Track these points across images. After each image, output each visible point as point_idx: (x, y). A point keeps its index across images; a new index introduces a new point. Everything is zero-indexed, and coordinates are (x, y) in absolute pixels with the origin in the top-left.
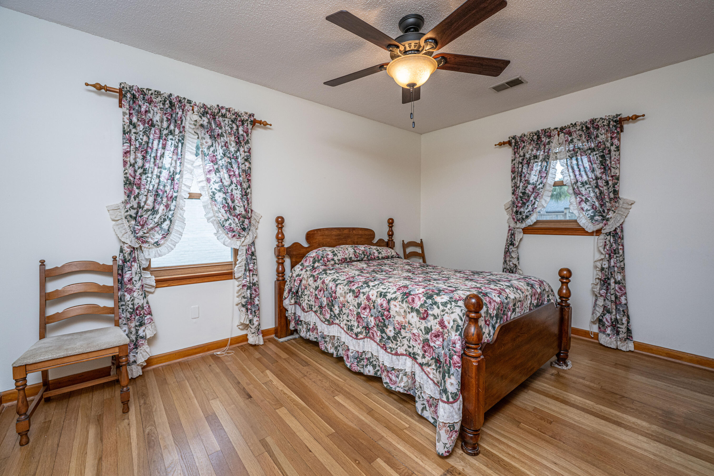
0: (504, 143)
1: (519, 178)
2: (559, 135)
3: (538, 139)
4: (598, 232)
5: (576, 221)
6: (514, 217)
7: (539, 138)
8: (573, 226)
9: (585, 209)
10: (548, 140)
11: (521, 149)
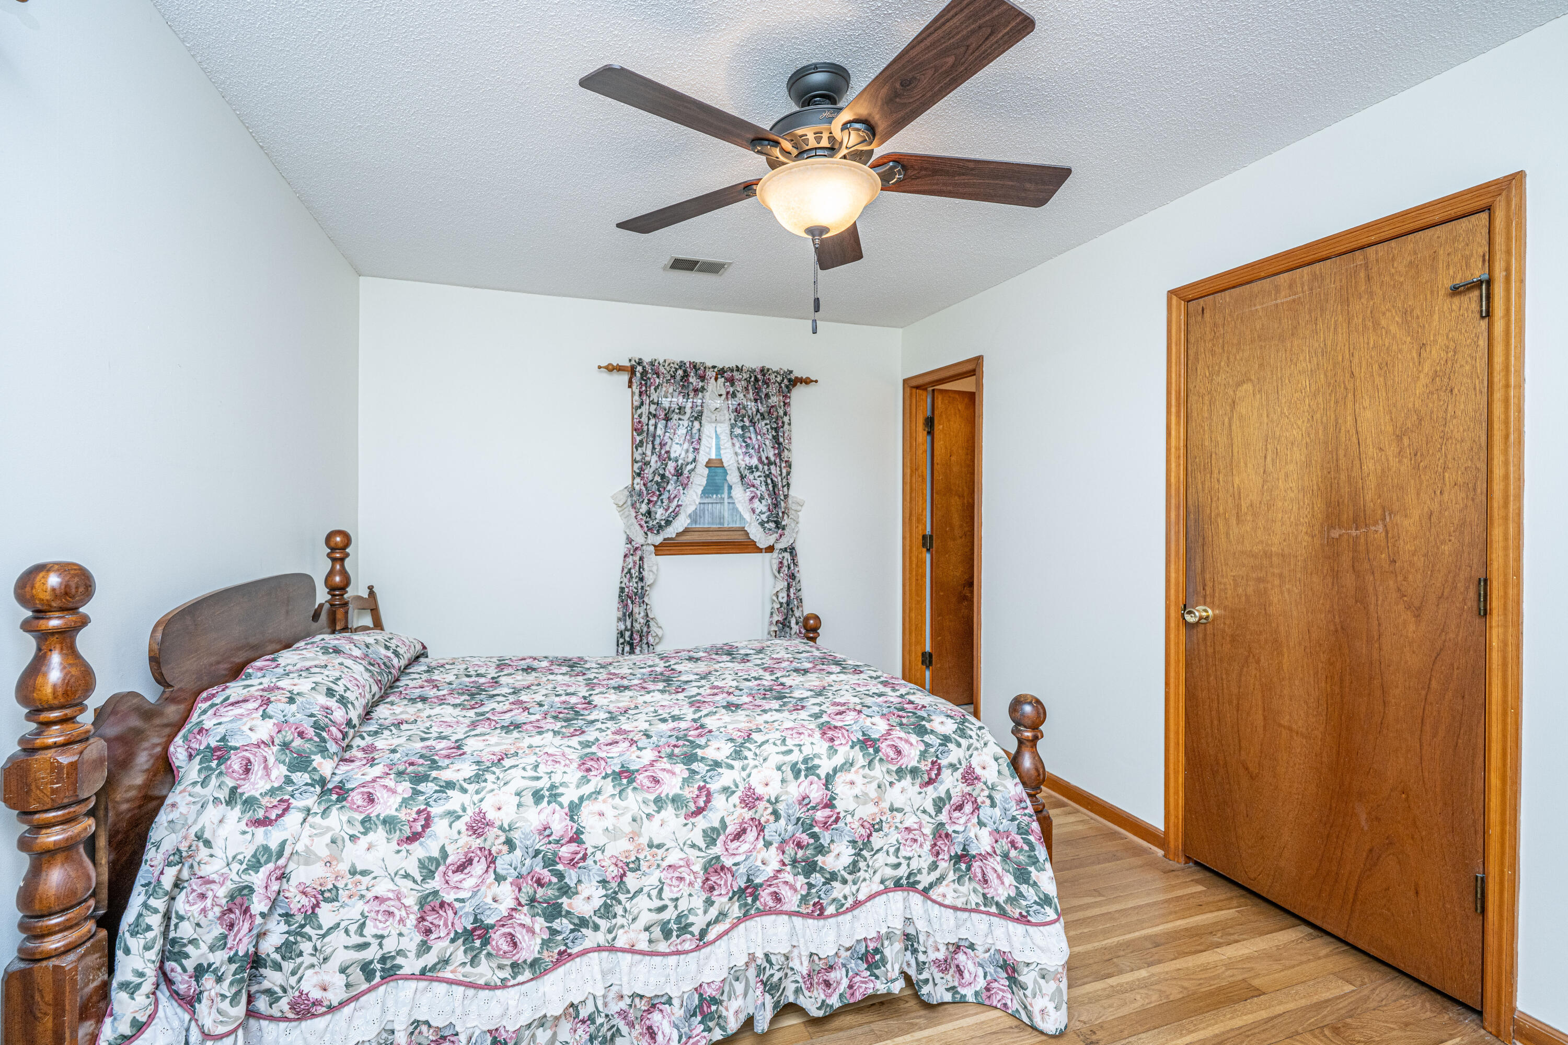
0: (620, 369)
1: (650, 446)
2: (716, 379)
3: (683, 377)
4: (770, 549)
5: (742, 530)
6: (643, 523)
7: (686, 375)
8: (738, 537)
9: (757, 511)
10: (701, 384)
11: (653, 388)
